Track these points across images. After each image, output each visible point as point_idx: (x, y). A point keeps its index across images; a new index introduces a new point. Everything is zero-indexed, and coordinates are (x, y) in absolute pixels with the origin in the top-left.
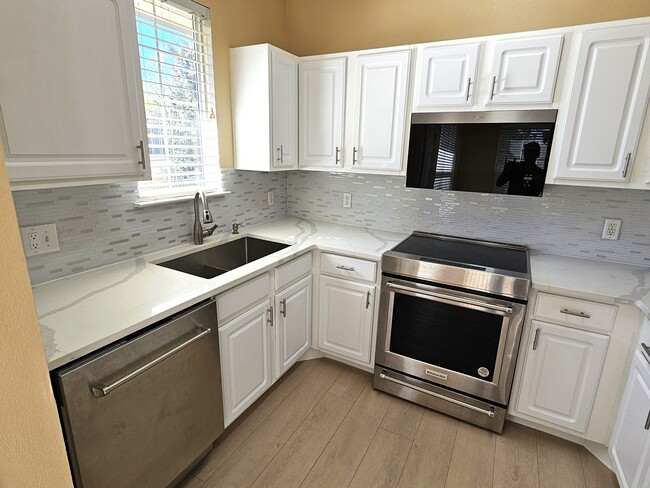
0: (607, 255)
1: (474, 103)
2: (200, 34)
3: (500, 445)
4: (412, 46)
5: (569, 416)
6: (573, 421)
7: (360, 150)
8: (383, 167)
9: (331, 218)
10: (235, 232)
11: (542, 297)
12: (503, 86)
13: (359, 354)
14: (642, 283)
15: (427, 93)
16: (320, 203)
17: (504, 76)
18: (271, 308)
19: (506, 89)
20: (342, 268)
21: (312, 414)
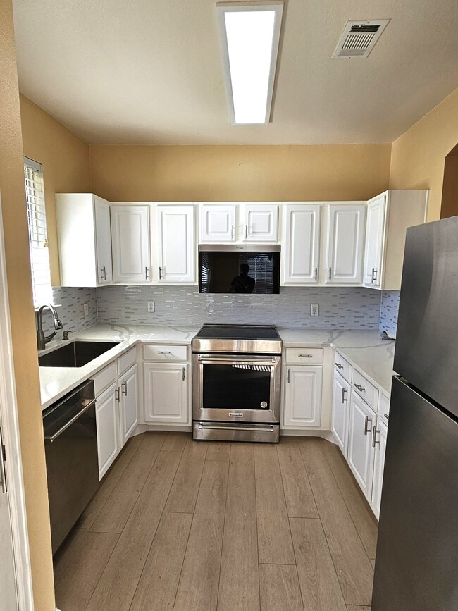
0: (315, 325)
1: (236, 240)
2: (32, 182)
3: (279, 450)
4: (195, 203)
5: (311, 419)
6: (313, 421)
7: (164, 269)
8: (182, 280)
9: (139, 321)
10: (66, 338)
11: (288, 350)
12: (251, 231)
13: (180, 418)
14: (332, 336)
15: (207, 233)
16: (128, 310)
17: (251, 225)
18: (119, 388)
19: (253, 232)
20: (162, 354)
21: (155, 467)
